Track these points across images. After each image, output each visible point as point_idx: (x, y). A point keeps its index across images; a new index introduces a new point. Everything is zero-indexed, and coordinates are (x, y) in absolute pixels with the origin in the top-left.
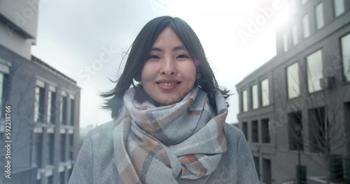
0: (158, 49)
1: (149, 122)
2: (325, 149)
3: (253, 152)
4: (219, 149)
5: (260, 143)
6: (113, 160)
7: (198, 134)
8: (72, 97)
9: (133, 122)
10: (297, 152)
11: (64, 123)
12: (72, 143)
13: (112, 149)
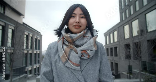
0: (75, 14)
1: (70, 39)
2: (138, 58)
3: (111, 60)
4: (94, 49)
5: (113, 57)
6: (58, 53)
7: (87, 43)
8: (39, 39)
9: (65, 40)
10: (128, 60)
11: (36, 49)
12: (39, 57)
13: (58, 49)
